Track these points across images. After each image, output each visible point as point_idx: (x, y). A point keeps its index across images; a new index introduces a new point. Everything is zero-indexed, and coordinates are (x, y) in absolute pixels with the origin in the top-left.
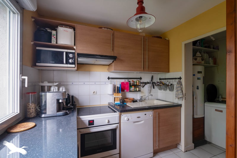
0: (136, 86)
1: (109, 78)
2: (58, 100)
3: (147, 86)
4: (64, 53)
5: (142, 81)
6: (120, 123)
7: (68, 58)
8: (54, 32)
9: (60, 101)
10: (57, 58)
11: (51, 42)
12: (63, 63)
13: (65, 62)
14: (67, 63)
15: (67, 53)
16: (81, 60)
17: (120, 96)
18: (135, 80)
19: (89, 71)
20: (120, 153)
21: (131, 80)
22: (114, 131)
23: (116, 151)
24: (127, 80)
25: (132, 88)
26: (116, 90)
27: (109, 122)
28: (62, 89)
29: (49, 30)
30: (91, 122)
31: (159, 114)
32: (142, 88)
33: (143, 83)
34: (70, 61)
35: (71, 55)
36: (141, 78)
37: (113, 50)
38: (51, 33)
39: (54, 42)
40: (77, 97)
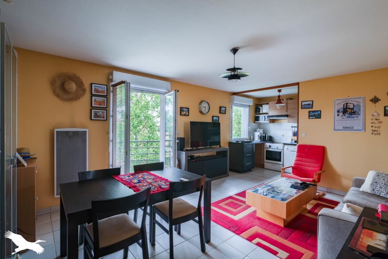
1: (292, 127)
6: (283, 149)
7: (265, 118)
14: (265, 120)
15: (265, 116)
17: (296, 138)
20: (283, 165)
23: (281, 163)
27: (277, 148)
30: (270, 146)
38: (260, 108)
39: (261, 112)
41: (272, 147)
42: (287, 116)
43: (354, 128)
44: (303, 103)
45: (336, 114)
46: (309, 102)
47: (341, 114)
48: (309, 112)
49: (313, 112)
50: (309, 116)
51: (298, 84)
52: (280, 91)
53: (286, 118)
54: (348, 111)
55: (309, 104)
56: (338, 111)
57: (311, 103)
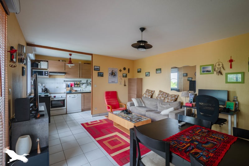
0: (78, 85)
1: (64, 81)
2: (42, 89)
3: (84, 85)
4: (44, 72)
5: (81, 82)
6: (66, 97)
7: (45, 73)
8: (39, 64)
9: (43, 89)
10: (41, 73)
11: (38, 67)
12: (43, 75)
13: (44, 75)
14: (45, 75)
15: (45, 72)
16: (50, 74)
17: (69, 89)
18: (78, 82)
19: (55, 78)
20: (66, 109)
21: (75, 82)
22: (64, 100)
23: (65, 108)
24: (73, 82)
25: (76, 86)
26: (68, 86)
27: (62, 97)
28: (43, 85)
29: (37, 63)
30: (55, 97)
31: (84, 95)
32: (81, 85)
33: (82, 83)
34: (46, 75)
35: (46, 73)
36: (81, 81)
37: (65, 70)
38: (38, 64)
39: (39, 68)
40: (49, 89)
41: (56, 97)
42: (65, 73)
43: (115, 82)
44: (95, 67)
45: (109, 75)
46: (98, 67)
47: (111, 75)
48: (98, 73)
49: (100, 73)
50: (98, 75)
51: (92, 55)
52: (71, 55)
53: (64, 74)
54: (113, 74)
55: (98, 68)
56: (110, 74)
57: (99, 67)
